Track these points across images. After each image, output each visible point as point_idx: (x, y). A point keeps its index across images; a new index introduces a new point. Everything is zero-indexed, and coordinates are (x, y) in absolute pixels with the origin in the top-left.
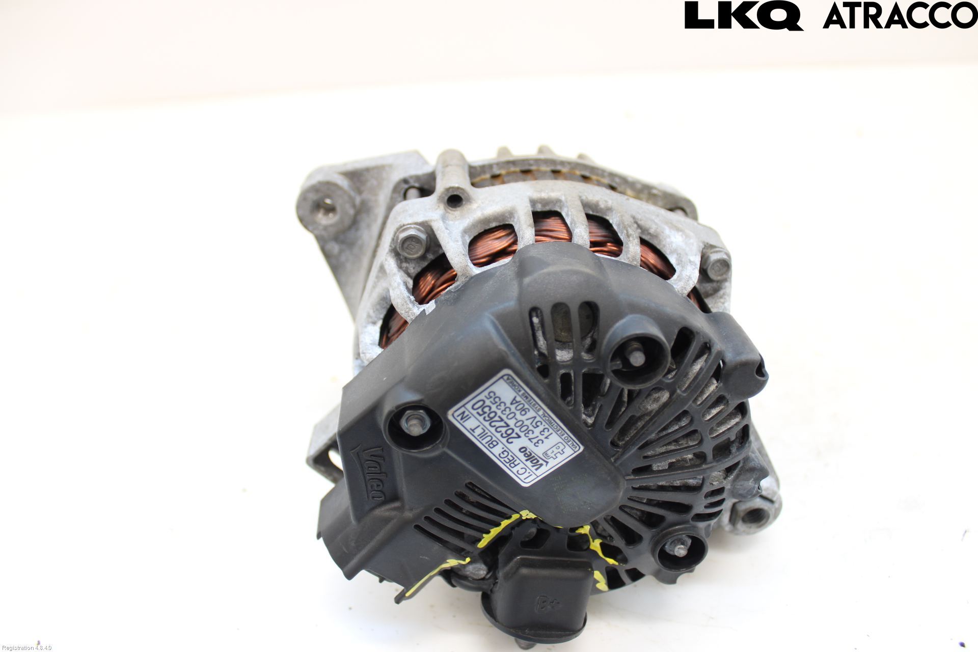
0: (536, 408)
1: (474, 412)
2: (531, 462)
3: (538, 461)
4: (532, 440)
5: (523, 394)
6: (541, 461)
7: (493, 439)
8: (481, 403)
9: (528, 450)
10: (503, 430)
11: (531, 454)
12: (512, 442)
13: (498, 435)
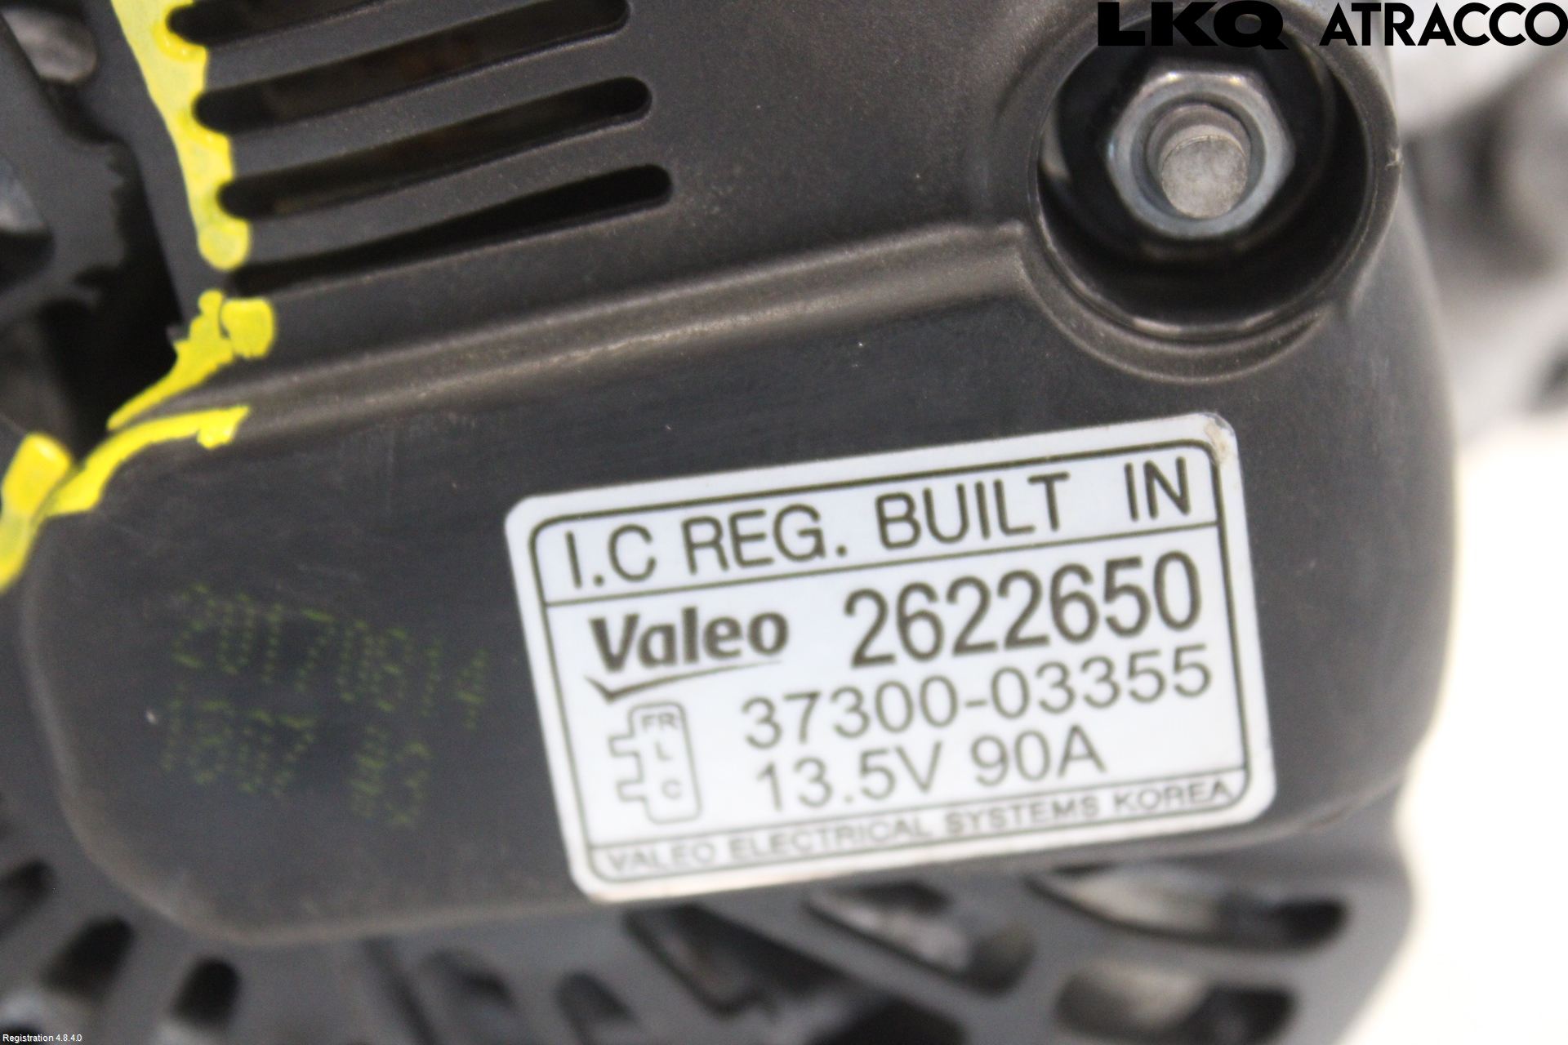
0: (975, 818)
1: (1150, 550)
2: (668, 631)
3: (647, 658)
4: (801, 705)
5: (1089, 803)
6: (634, 670)
7: (927, 540)
8: (1178, 606)
9: (748, 653)
10: (954, 617)
11: (714, 651)
12: (850, 608)
13: (939, 576)
